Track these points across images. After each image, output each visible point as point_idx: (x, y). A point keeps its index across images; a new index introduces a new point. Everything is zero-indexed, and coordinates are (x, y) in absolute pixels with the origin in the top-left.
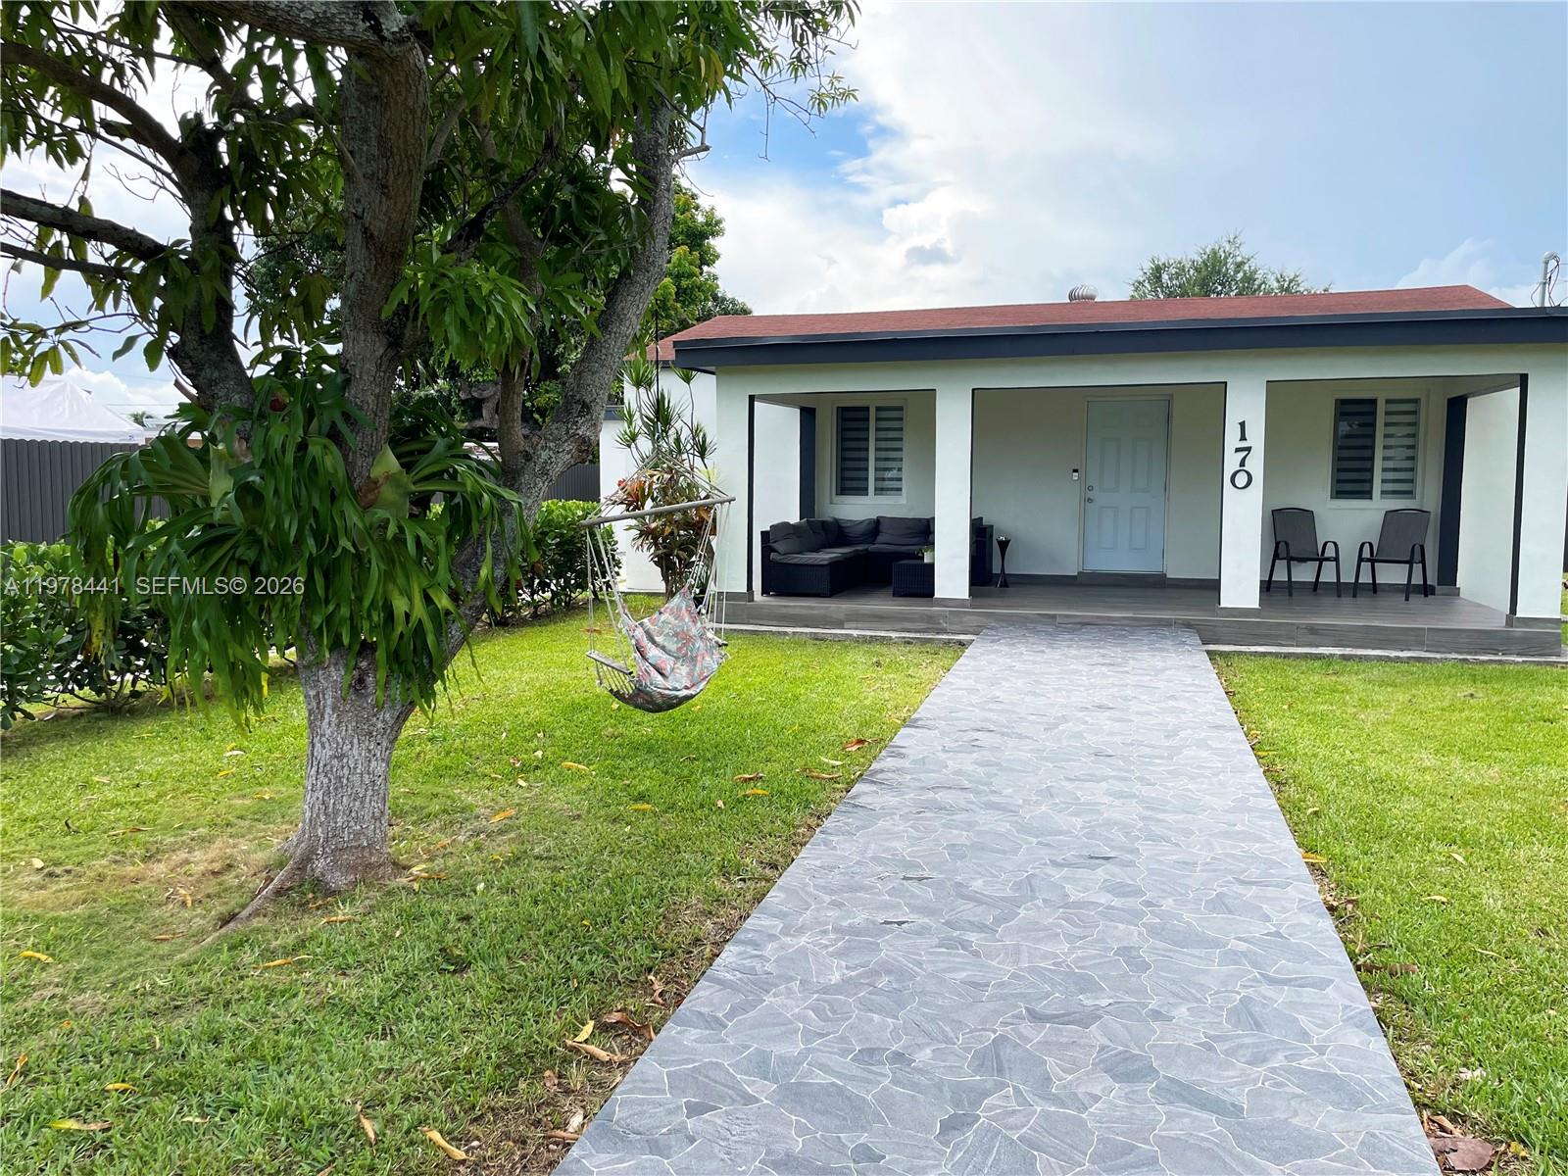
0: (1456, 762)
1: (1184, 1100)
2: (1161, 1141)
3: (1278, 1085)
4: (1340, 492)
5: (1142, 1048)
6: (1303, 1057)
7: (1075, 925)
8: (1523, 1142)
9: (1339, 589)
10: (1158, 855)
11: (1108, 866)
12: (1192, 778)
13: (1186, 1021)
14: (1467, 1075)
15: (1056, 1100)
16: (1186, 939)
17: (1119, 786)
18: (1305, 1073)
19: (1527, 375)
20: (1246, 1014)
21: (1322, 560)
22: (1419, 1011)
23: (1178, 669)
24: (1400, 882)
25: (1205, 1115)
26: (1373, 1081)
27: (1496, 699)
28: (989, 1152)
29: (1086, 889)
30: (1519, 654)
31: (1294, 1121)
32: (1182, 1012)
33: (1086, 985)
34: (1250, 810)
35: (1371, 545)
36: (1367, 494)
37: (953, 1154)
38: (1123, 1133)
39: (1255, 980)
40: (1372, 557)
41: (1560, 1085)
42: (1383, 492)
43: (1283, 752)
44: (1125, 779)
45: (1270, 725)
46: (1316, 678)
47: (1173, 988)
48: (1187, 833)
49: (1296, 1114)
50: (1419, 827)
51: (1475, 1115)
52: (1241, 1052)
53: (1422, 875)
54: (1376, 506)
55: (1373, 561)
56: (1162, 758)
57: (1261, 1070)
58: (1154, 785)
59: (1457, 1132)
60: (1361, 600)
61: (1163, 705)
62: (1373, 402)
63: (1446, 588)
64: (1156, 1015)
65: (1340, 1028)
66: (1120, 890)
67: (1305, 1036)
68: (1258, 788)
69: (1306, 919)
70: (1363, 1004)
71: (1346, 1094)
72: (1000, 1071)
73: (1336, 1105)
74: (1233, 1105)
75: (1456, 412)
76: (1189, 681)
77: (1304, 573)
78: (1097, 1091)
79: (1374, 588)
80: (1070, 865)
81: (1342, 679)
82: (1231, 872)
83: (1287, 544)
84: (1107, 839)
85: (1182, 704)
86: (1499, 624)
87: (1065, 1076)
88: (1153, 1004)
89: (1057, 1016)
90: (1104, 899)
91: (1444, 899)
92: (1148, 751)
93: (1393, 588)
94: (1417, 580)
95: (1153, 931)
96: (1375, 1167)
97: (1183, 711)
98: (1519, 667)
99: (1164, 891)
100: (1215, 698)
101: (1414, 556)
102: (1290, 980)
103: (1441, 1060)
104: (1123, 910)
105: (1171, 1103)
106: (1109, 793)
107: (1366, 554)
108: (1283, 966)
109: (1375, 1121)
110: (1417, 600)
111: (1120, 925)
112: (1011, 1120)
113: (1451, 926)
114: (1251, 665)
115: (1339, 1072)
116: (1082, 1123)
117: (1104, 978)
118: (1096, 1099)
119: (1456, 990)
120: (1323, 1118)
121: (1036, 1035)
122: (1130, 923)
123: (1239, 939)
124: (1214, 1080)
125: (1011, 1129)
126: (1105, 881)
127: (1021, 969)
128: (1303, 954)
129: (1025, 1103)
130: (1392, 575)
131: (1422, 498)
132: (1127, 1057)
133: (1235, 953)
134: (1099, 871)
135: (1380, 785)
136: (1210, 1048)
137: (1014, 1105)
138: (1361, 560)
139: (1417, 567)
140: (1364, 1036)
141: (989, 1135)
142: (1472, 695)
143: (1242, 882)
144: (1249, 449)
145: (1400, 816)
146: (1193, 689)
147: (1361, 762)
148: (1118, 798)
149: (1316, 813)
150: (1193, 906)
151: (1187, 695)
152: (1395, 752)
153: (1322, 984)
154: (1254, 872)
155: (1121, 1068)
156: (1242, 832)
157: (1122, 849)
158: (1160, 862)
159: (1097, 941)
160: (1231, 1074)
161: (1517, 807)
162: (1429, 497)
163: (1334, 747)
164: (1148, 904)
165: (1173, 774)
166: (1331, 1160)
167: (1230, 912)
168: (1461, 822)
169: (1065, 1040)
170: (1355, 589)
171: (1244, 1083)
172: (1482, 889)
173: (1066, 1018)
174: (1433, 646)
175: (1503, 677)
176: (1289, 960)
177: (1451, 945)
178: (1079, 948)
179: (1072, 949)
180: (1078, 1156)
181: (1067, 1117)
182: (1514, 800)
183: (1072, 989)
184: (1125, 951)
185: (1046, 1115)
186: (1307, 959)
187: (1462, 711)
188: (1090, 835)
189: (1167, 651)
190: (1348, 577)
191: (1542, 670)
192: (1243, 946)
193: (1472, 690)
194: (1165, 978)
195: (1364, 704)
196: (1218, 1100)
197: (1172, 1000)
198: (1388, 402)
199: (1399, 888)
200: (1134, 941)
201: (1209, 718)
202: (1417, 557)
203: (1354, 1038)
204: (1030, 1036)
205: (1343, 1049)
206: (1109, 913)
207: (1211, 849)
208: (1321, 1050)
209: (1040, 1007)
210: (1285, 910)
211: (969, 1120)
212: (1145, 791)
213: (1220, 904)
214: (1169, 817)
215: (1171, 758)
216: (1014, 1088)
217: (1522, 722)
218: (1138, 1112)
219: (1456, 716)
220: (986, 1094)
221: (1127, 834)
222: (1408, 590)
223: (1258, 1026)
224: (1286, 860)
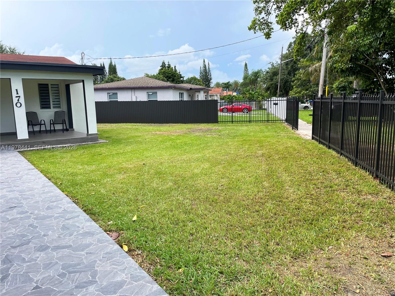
0: (86, 166)
1: (59, 249)
2: (57, 259)
3: (77, 238)
4: (42, 108)
5: (44, 243)
6: (80, 231)
7: (14, 224)
8: (122, 230)
9: (46, 131)
10: (29, 202)
11: (16, 208)
12: (28, 183)
13: (52, 234)
14: (109, 223)
15: (28, 262)
16: (44, 218)
17: (9, 189)
18: (81, 234)
19: (84, 80)
20: (64, 228)
21: (41, 125)
22: (97, 215)
23: (11, 157)
24: (84, 193)
25: (64, 250)
26: (95, 230)
27: (89, 152)
28: (16, 279)
29: (13, 215)
30: (90, 142)
31: (83, 243)
32: (50, 232)
33: (23, 236)
34: (47, 186)
35: (52, 120)
36: (49, 108)
37: (7, 284)
38: (48, 261)
39: (64, 220)
40: (53, 123)
41: (125, 218)
42: (53, 107)
43: (47, 172)
44: (10, 187)
45: (41, 166)
46: (47, 154)
47: (46, 229)
48: (34, 195)
49: (83, 241)
50: (84, 181)
51: (113, 229)
52: (67, 235)
53: (88, 190)
54: (52, 111)
55: (53, 124)
56: (18, 180)
57: (73, 237)
58: (19, 186)
59: (111, 233)
60: (52, 134)
61: (12, 167)
62: (48, 85)
63: (71, 129)
64: (44, 235)
65: (85, 223)
66: (22, 213)
67: (79, 227)
68: (46, 181)
69: (70, 205)
70: (88, 217)
71: (91, 234)
72: (10, 262)
73: (90, 237)
74: (69, 245)
75: (68, 87)
76: (16, 159)
77: (37, 128)
78: (38, 256)
79: (55, 130)
80: (5, 211)
81: (54, 153)
82: (49, 201)
83: (31, 121)
84: (12, 202)
85: (17, 166)
86: (85, 136)
87: (28, 256)
88: (43, 233)
89: (19, 245)
90: (19, 216)
91: (94, 193)
92: (13, 179)
93: (59, 130)
94: (65, 128)
95: (35, 219)
96: (101, 244)
97: (18, 167)
98: (91, 145)
99: (33, 210)
100: (25, 163)
101: (63, 122)
102: (72, 218)
103: (104, 222)
104: (25, 217)
105: (56, 251)
106: (7, 192)
107: (52, 122)
108: (68, 216)
109: (98, 236)
110: (65, 132)
111: (26, 220)
112: (19, 270)
113: (97, 198)
114: (30, 153)
115: (88, 231)
116: (37, 263)
117: (28, 233)
118: (38, 257)
119: (102, 209)
120: (88, 240)
121: (16, 251)
122: (28, 219)
123: (57, 214)
124: (63, 243)
125: (20, 272)
126: (17, 212)
127: (4, 239)
128: (72, 212)
129: (20, 265)
130: (59, 127)
131: (63, 108)
132: (41, 246)
133: (57, 217)
134: (14, 210)
135: (72, 174)
136: (60, 237)
137: (18, 267)
138: (51, 124)
139: (64, 125)
140: (90, 223)
141: (15, 276)
142: (84, 152)
143: (52, 202)
144: (19, 97)
145: (79, 179)
146: (18, 161)
147: (66, 171)
148: (10, 192)
149: (61, 184)
150: (42, 211)
151: (17, 163)
152: (73, 167)
153: (78, 216)
154: (54, 199)
155: (41, 249)
156: (46, 192)
157: (18, 203)
158: (29, 204)
159: (22, 226)
160: (66, 240)
161: (101, 173)
162: (64, 108)
163: (59, 169)
164: (31, 213)
165: (23, 183)
166: (93, 246)
167: (52, 209)
168: (92, 178)
169: (24, 249)
170: (50, 131)
171: (70, 240)
172: (100, 189)
173: (22, 245)
174: (72, 142)
175: (89, 147)
176: (69, 214)
177: (99, 201)
178: (18, 229)
179: (16, 230)
180: (39, 270)
181: (33, 264)
182: (100, 171)
183: (21, 238)
184: (31, 225)
185: (28, 266)
186: (73, 213)
187: (83, 155)
188: (7, 203)
189: (6, 153)
190: (48, 128)
191: (96, 144)
192: (58, 215)
193: (84, 151)
194: (43, 227)
195: (62, 158)
196: (66, 246)
197: (47, 231)
198: (51, 85)
199: (85, 194)
200: (31, 222)
201: (26, 168)
202: (64, 122)
203: (88, 224)
204: (14, 252)
205: (87, 227)
206: (21, 219)
207: (42, 197)
208: (83, 228)
209: (14, 245)
210: (64, 205)
211: (8, 275)
212: (17, 188)
213: (49, 208)
214: (27, 193)
215: (20, 179)
216: (16, 264)
217: (95, 156)
218: (49, 256)
219: (82, 157)
220: (9, 268)
221: (18, 200)
222: (63, 130)
223: (68, 229)
224: (60, 195)
